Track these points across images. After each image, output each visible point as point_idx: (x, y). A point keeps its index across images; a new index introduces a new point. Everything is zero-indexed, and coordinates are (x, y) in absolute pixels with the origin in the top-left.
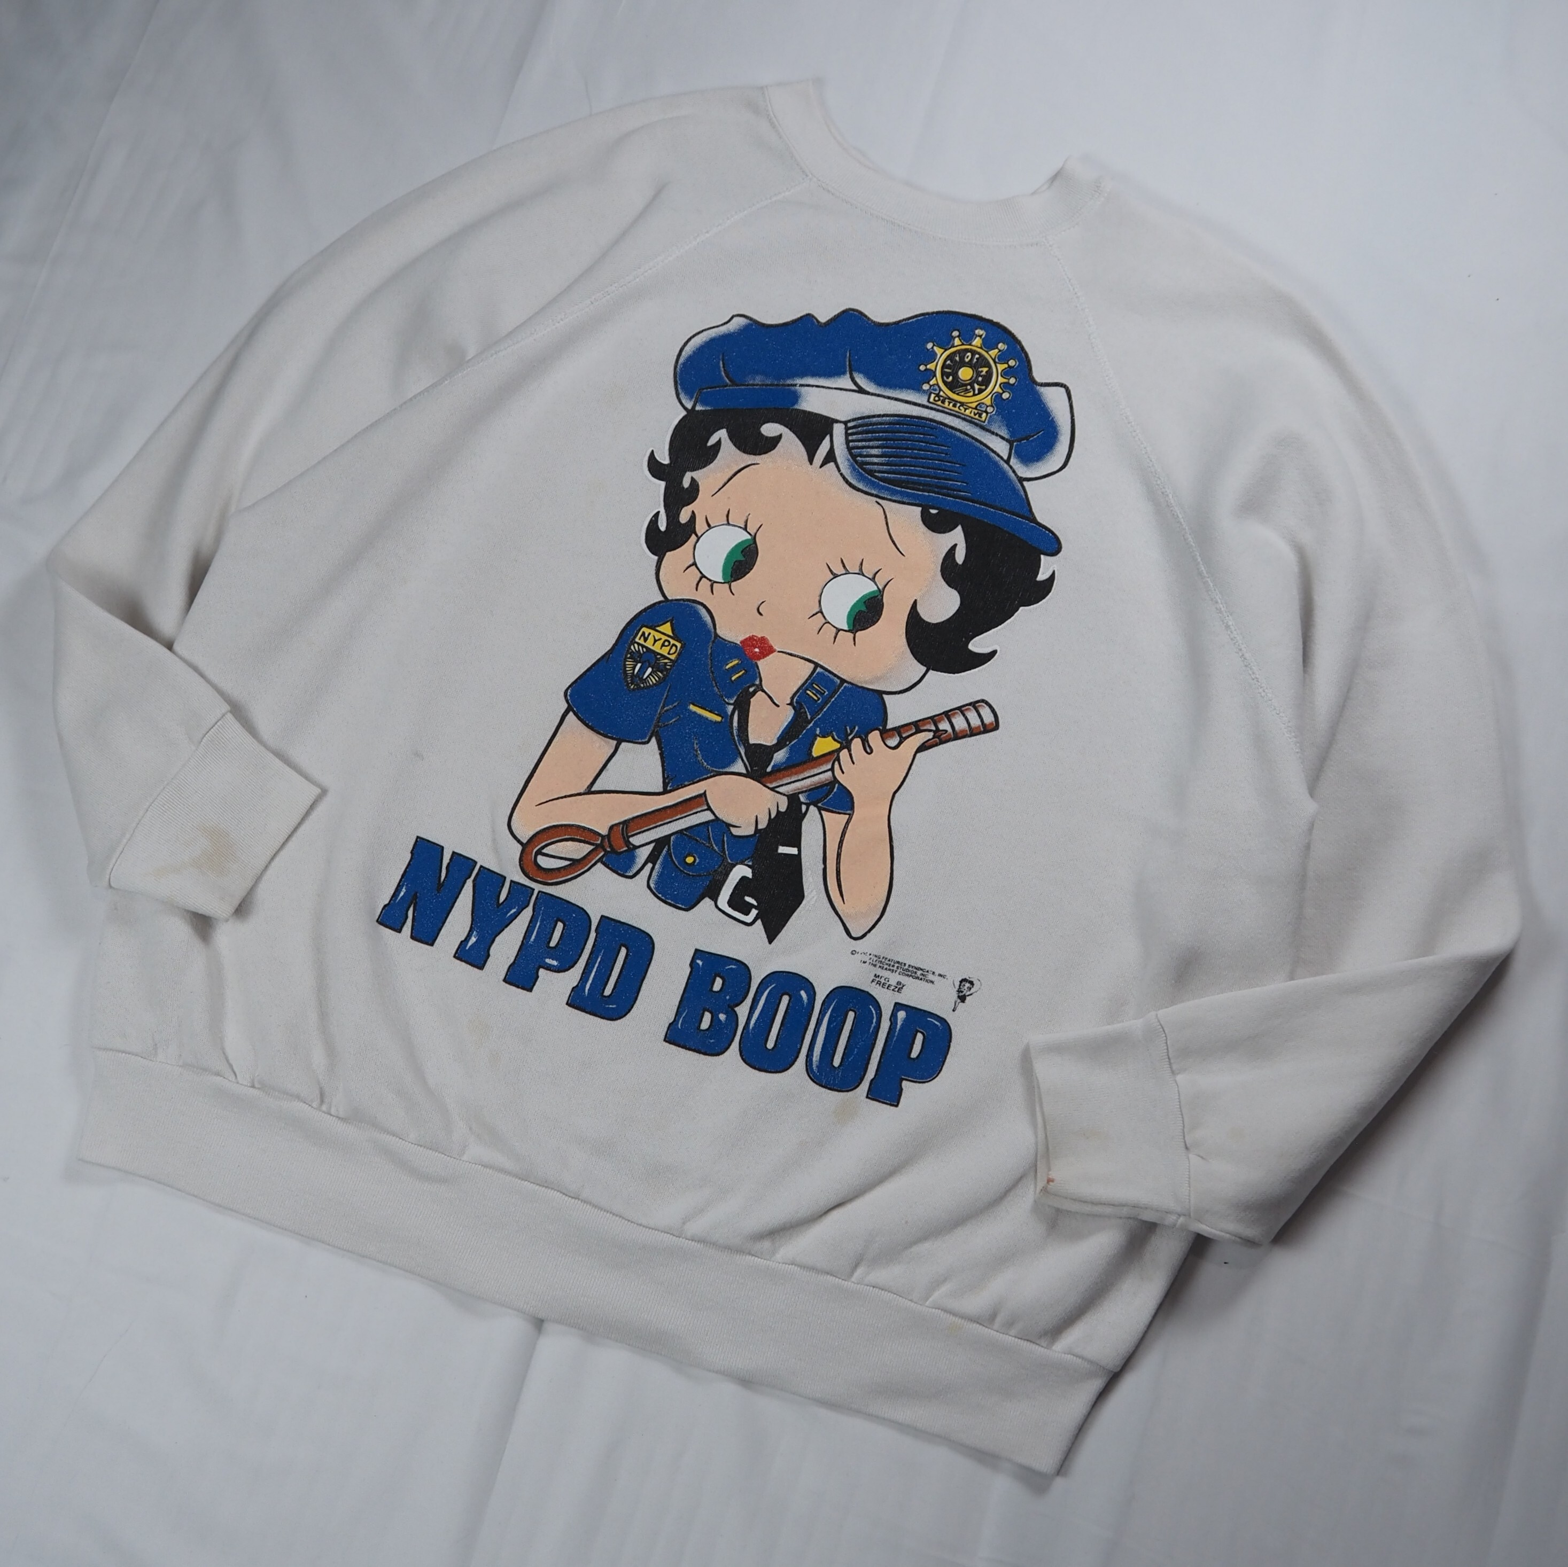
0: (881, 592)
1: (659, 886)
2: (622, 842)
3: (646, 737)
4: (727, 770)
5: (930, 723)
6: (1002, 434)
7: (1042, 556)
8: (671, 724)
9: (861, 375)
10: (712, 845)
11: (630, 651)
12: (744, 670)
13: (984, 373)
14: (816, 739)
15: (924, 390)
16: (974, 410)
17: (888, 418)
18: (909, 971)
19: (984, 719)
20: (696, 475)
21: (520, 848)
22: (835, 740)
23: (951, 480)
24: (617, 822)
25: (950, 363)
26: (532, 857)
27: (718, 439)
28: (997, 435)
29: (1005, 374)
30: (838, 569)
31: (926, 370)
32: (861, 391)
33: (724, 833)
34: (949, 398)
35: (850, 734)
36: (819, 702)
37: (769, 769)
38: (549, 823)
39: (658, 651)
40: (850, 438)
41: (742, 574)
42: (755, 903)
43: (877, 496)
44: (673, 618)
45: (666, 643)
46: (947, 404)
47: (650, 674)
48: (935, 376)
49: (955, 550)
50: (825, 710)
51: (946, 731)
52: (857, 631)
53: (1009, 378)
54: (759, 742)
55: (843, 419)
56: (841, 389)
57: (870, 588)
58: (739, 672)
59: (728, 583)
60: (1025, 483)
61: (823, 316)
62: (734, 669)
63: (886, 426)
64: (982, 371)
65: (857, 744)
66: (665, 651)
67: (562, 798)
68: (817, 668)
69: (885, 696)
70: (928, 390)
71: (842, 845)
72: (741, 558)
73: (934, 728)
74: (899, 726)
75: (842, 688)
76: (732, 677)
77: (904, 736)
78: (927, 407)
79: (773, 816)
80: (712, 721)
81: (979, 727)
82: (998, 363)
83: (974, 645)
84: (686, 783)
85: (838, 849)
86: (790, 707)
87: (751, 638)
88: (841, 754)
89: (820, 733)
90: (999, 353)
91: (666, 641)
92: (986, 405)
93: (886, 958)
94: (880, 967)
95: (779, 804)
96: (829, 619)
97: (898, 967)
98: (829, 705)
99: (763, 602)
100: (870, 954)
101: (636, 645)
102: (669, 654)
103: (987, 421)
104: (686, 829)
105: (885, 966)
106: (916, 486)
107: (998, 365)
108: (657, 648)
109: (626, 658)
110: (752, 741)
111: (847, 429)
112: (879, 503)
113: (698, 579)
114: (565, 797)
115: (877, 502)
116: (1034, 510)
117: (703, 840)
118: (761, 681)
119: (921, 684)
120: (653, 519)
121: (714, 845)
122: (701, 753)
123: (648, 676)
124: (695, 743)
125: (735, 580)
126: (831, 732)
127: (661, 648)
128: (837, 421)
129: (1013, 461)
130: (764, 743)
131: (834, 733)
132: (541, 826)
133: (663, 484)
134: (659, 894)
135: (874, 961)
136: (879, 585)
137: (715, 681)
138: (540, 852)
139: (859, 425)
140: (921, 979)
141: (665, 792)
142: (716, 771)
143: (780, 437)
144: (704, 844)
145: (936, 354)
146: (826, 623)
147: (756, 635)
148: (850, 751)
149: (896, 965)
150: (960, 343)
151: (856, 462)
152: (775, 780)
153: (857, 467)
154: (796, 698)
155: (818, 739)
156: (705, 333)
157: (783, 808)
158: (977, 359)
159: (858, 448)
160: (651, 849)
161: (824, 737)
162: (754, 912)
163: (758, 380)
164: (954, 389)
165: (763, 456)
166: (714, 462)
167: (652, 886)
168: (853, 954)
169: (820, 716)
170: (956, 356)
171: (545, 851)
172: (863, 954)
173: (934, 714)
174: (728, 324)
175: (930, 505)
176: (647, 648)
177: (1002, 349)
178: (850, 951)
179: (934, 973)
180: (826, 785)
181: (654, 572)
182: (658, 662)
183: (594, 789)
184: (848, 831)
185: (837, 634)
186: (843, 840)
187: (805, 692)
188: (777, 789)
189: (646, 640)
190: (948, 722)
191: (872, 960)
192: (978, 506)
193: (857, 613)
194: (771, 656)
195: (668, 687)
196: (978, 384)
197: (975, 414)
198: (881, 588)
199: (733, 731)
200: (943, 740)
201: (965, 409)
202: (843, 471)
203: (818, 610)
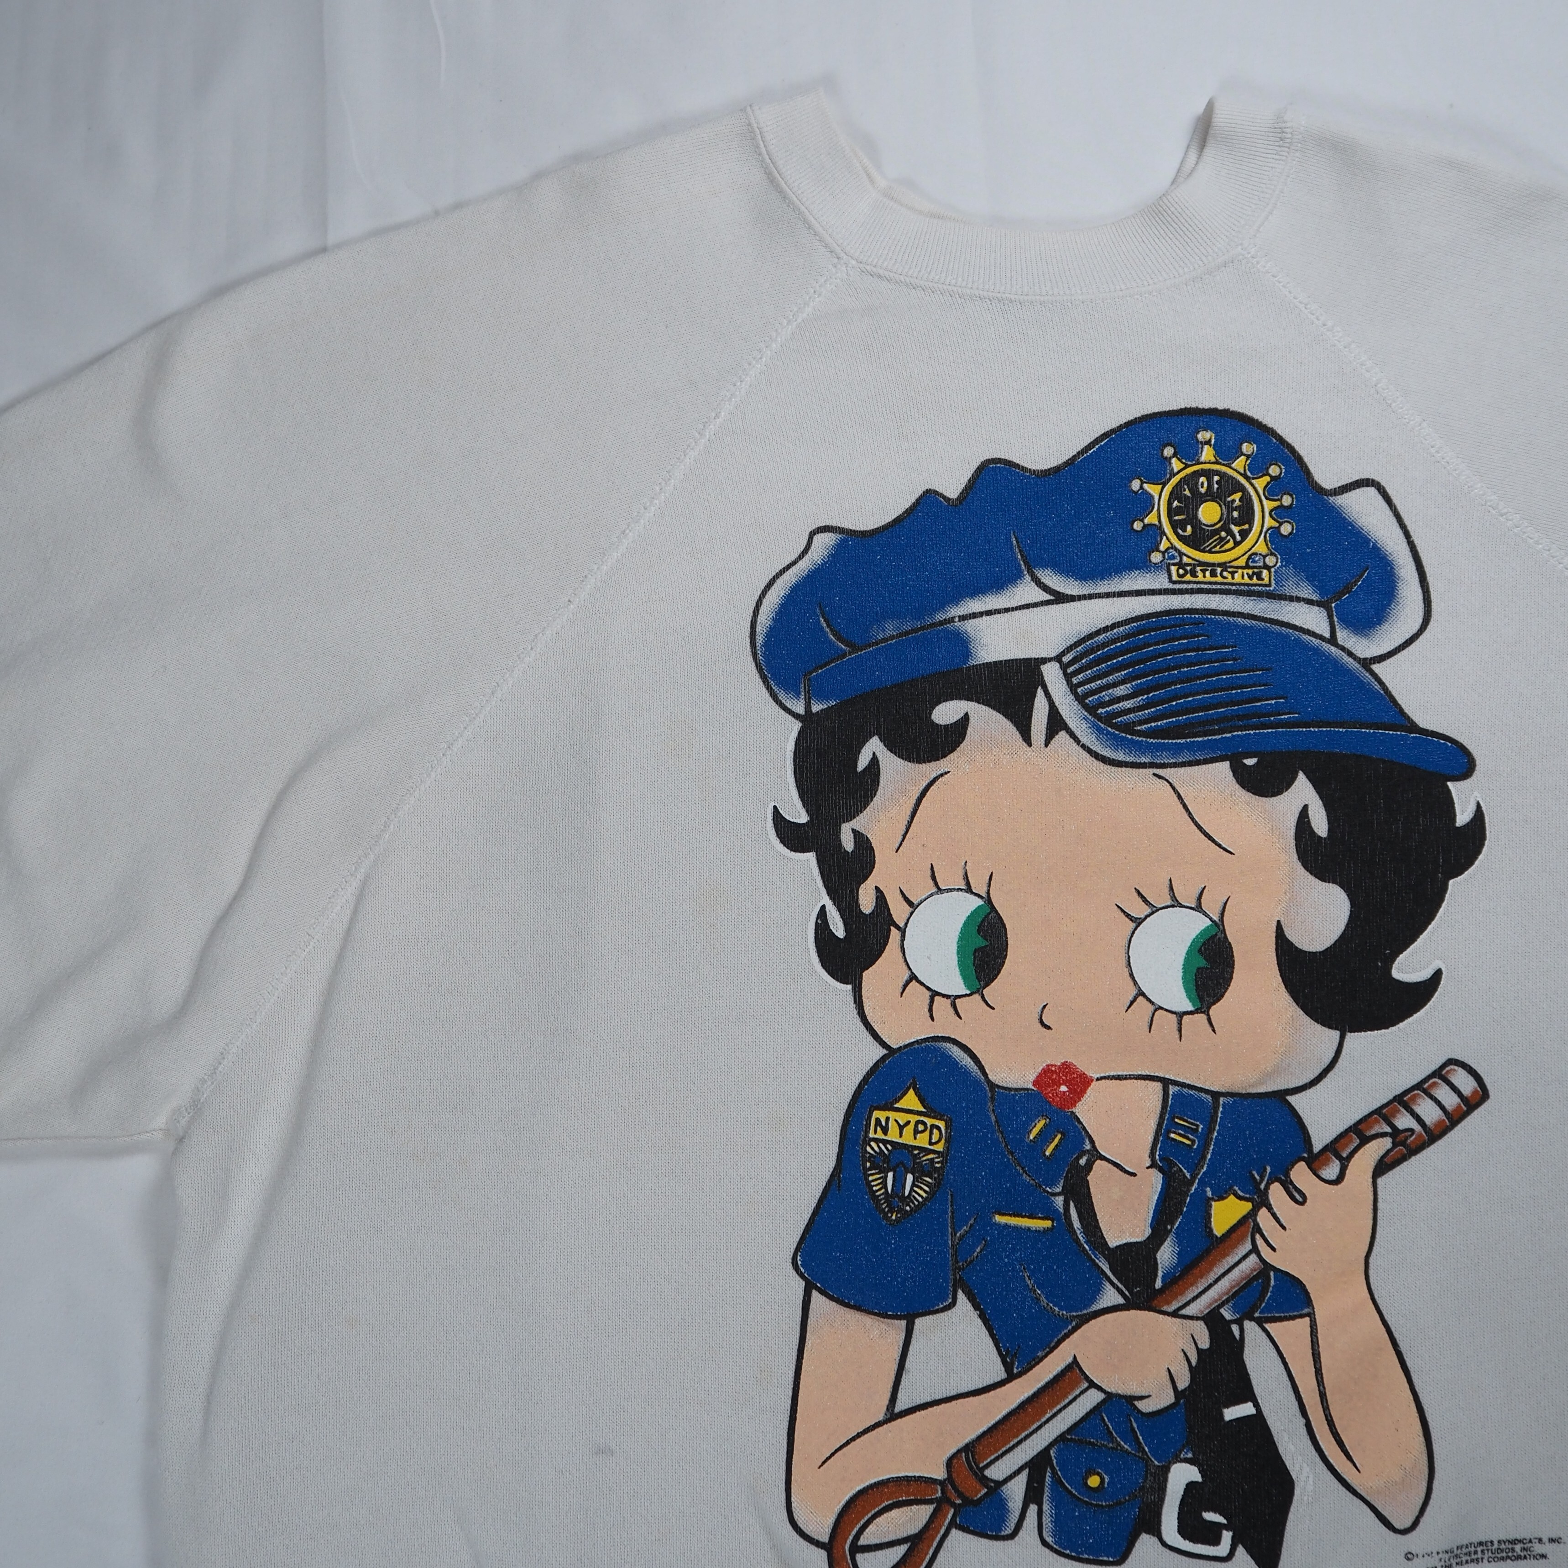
0: (1219, 925)
1: (1060, 1538)
2: (973, 1482)
3: (948, 1296)
4: (1095, 1307)
5: (1377, 1121)
6: (1306, 596)
7: (1449, 784)
8: (977, 1256)
9: (1048, 572)
10: (1119, 1444)
11: (868, 1155)
12: (1058, 1132)
13: (1237, 503)
14: (1211, 1206)
15: (1155, 564)
16: (1245, 571)
17: (1121, 629)
18: (1502, 1551)
19: (1462, 1090)
20: (859, 823)
21: (823, 1554)
22: (1240, 1198)
23: (1259, 701)
24: (954, 1450)
25: (1179, 504)
26: (847, 1562)
27: (871, 756)
28: (1298, 599)
29: (1271, 492)
30: (1139, 910)
31: (1145, 526)
32: (1060, 598)
33: (1129, 1416)
34: (1201, 564)
35: (1261, 1181)
36: (1195, 1147)
37: (1158, 1284)
38: (852, 1488)
39: (912, 1142)
40: (1075, 681)
41: (994, 969)
42: (1222, 1520)
43: (1152, 765)
44: (914, 1078)
45: (921, 1128)
46: (1200, 574)
47: (913, 1185)
48: (1163, 533)
49: (1308, 817)
50: (1209, 1156)
51: (1412, 1131)
52: (1209, 1008)
53: (1279, 497)
54: (1124, 1241)
55: (1053, 654)
56: (1027, 606)
57: (1197, 924)
58: (1054, 1139)
59: (977, 992)
60: (1376, 668)
61: (952, 488)
62: (1045, 1136)
63: (1124, 643)
64: (1234, 501)
65: (1276, 1193)
66: (922, 1141)
67: (853, 1439)
68: (1168, 1087)
69: (1292, 1099)
70: (1161, 562)
71: (1322, 1378)
72: (981, 942)
73: (1388, 1129)
74: (1331, 1142)
75: (1221, 1109)
76: (1045, 1151)
77: (1344, 1155)
78: (1173, 592)
79: (1194, 1363)
80: (1039, 1231)
81: (1459, 1106)
82: (1253, 479)
83: (1400, 970)
84: (1040, 1354)
85: (1319, 1386)
86: (1154, 1171)
87: (1047, 1071)
88: (1258, 1219)
89: (1212, 1195)
90: (1249, 461)
91: (918, 1123)
92: (1260, 554)
93: (1462, 1547)
94: (1457, 1564)
95: (1196, 1337)
96: (1159, 1002)
97: (1482, 1551)
98: (1212, 1147)
99: (1044, 1007)
100: (1438, 1553)
101: (873, 1144)
102: (931, 1143)
103: (1273, 582)
104: (1070, 1430)
105: (1464, 1559)
106: (1207, 728)
107: (1254, 481)
108: (907, 1138)
109: (866, 1170)
110: (1113, 1243)
111: (1064, 667)
112: (1160, 777)
113: (928, 1001)
114: (859, 1435)
115: (1154, 775)
116: (1406, 711)
117: (1102, 1439)
118: (1092, 1142)
119: (1340, 1060)
120: (819, 922)
121: (1122, 1443)
122: (1042, 1292)
123: (912, 1189)
124: (1027, 1278)
125: (987, 985)
126: (1231, 1187)
127: (915, 1138)
128: (1044, 661)
129: (1342, 635)
130: (1133, 1240)
131: (1236, 1188)
132: (840, 1502)
133: (810, 858)
134: (1065, 1550)
135: (1447, 1560)
136: (1211, 915)
137: (1020, 1166)
138: (856, 1549)
139: (1080, 654)
140: (1525, 1557)
141: (1011, 1377)
142: (1077, 1316)
143: (966, 717)
144: (1106, 1446)
145: (1152, 497)
146: (1156, 1010)
147: (1053, 1063)
148: (1270, 1209)
149: (1479, 1549)
150: (1183, 466)
151: (1099, 718)
152: (1175, 1297)
153: (1103, 726)
154: (1158, 1153)
155: (1213, 1203)
156: (779, 582)
157: (1205, 1343)
158: (1217, 482)
159: (1093, 692)
160: (1025, 1481)
161: (1221, 1198)
162: (1227, 1536)
163: (890, 628)
164: (1201, 545)
165: (951, 756)
166: (878, 793)
167: (1049, 1540)
168: (1408, 1559)
169: (1205, 1169)
170: (1185, 490)
171: (862, 1541)
172: (1425, 1556)
173: (1379, 1105)
174: (810, 553)
175: (1240, 753)
176: (891, 1143)
177: (1249, 453)
178: (1403, 1555)
179: (1540, 1540)
180: (1255, 1278)
181: (856, 1012)
182: (918, 1161)
183: (900, 1407)
184: (1321, 1350)
185: (1180, 1023)
186: (1321, 1367)
187: (1169, 1138)
188: (1183, 1312)
189: (885, 1130)
190: (1408, 1114)
191: (1443, 1560)
192: (1316, 730)
193: (1196, 975)
194: (1089, 1091)
195: (949, 1197)
196: (1235, 525)
197: (1250, 578)
198: (1216, 918)
199: (1077, 1237)
200: (1413, 1146)
201: (1233, 573)
202: (1084, 740)
203: (1134, 992)
